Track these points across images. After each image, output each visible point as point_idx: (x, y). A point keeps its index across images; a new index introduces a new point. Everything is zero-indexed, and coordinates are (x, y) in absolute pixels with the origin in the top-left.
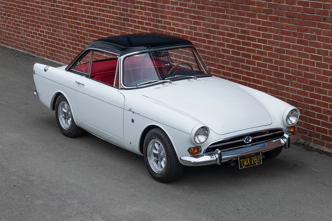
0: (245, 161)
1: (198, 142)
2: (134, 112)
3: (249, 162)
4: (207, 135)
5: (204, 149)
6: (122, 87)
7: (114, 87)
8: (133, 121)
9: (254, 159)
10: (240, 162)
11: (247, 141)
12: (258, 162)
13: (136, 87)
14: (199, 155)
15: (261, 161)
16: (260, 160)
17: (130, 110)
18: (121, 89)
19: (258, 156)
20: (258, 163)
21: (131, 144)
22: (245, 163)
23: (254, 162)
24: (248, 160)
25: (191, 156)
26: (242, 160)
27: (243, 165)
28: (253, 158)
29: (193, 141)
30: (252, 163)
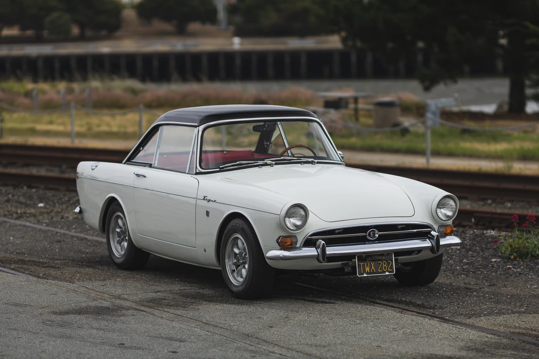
0: (367, 265)
1: (292, 228)
2: (209, 201)
3: (373, 267)
4: (305, 219)
5: (301, 239)
6: (197, 171)
7: (188, 173)
8: (208, 213)
9: (382, 265)
10: (360, 266)
11: (371, 237)
12: (389, 270)
13: (218, 169)
14: (292, 248)
15: (393, 270)
16: (392, 267)
17: (204, 199)
18: (197, 174)
19: (388, 262)
20: (390, 272)
21: (205, 251)
22: (367, 269)
23: (381, 269)
24: (373, 265)
25: (281, 250)
26: (362, 264)
27: (364, 271)
28: (380, 263)
29: (282, 226)
30: (379, 271)
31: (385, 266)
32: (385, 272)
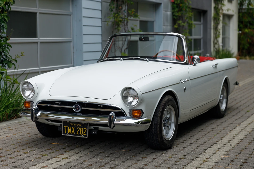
0: (70, 128)
3: (73, 131)
9: (80, 131)
10: (64, 128)
12: (84, 134)
15: (87, 135)
19: (84, 129)
20: (84, 136)
22: (69, 131)
23: (79, 133)
24: (73, 129)
26: (66, 127)
27: (67, 133)
28: (78, 129)
30: (77, 134)
31: (82, 131)
32: (81, 135)
